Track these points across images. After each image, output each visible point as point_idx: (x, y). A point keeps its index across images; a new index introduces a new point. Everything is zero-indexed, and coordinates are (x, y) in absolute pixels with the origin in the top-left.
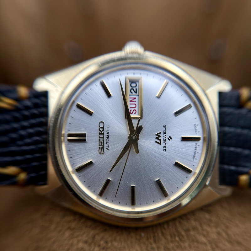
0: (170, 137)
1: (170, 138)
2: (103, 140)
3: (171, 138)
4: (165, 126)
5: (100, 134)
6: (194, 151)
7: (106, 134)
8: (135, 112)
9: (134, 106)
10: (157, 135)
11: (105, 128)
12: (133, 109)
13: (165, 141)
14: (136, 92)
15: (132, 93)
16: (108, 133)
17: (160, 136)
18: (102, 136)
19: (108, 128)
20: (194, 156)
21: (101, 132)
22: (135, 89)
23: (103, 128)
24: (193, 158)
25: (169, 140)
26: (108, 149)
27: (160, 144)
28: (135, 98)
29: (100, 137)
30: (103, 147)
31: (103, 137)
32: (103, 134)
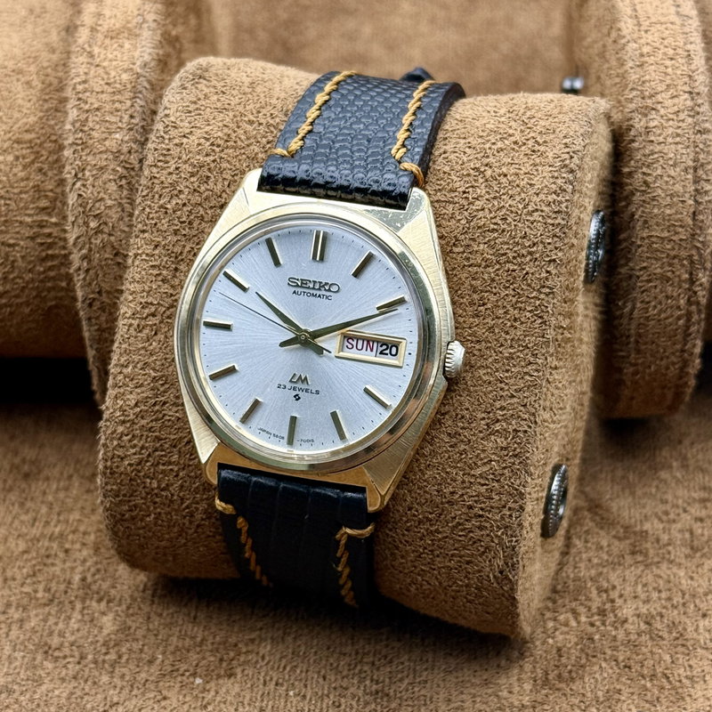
0: (299, 398)
1: (297, 398)
2: (309, 288)
3: (297, 400)
4: (317, 392)
5: (320, 283)
6: (273, 432)
7: (318, 293)
8: (350, 346)
9: (360, 347)
10: (306, 378)
11: (328, 294)
12: (354, 343)
13: (294, 388)
14: (381, 353)
15: (381, 346)
16: (319, 296)
17: (303, 382)
18: (317, 287)
19: (327, 297)
20: (264, 431)
21: (323, 286)
22: (388, 351)
23: (329, 290)
24: (261, 429)
25: (295, 397)
26: (294, 292)
27: (291, 381)
28: (372, 350)
29: (315, 282)
30: (297, 286)
31: (314, 288)
32: (319, 289)
